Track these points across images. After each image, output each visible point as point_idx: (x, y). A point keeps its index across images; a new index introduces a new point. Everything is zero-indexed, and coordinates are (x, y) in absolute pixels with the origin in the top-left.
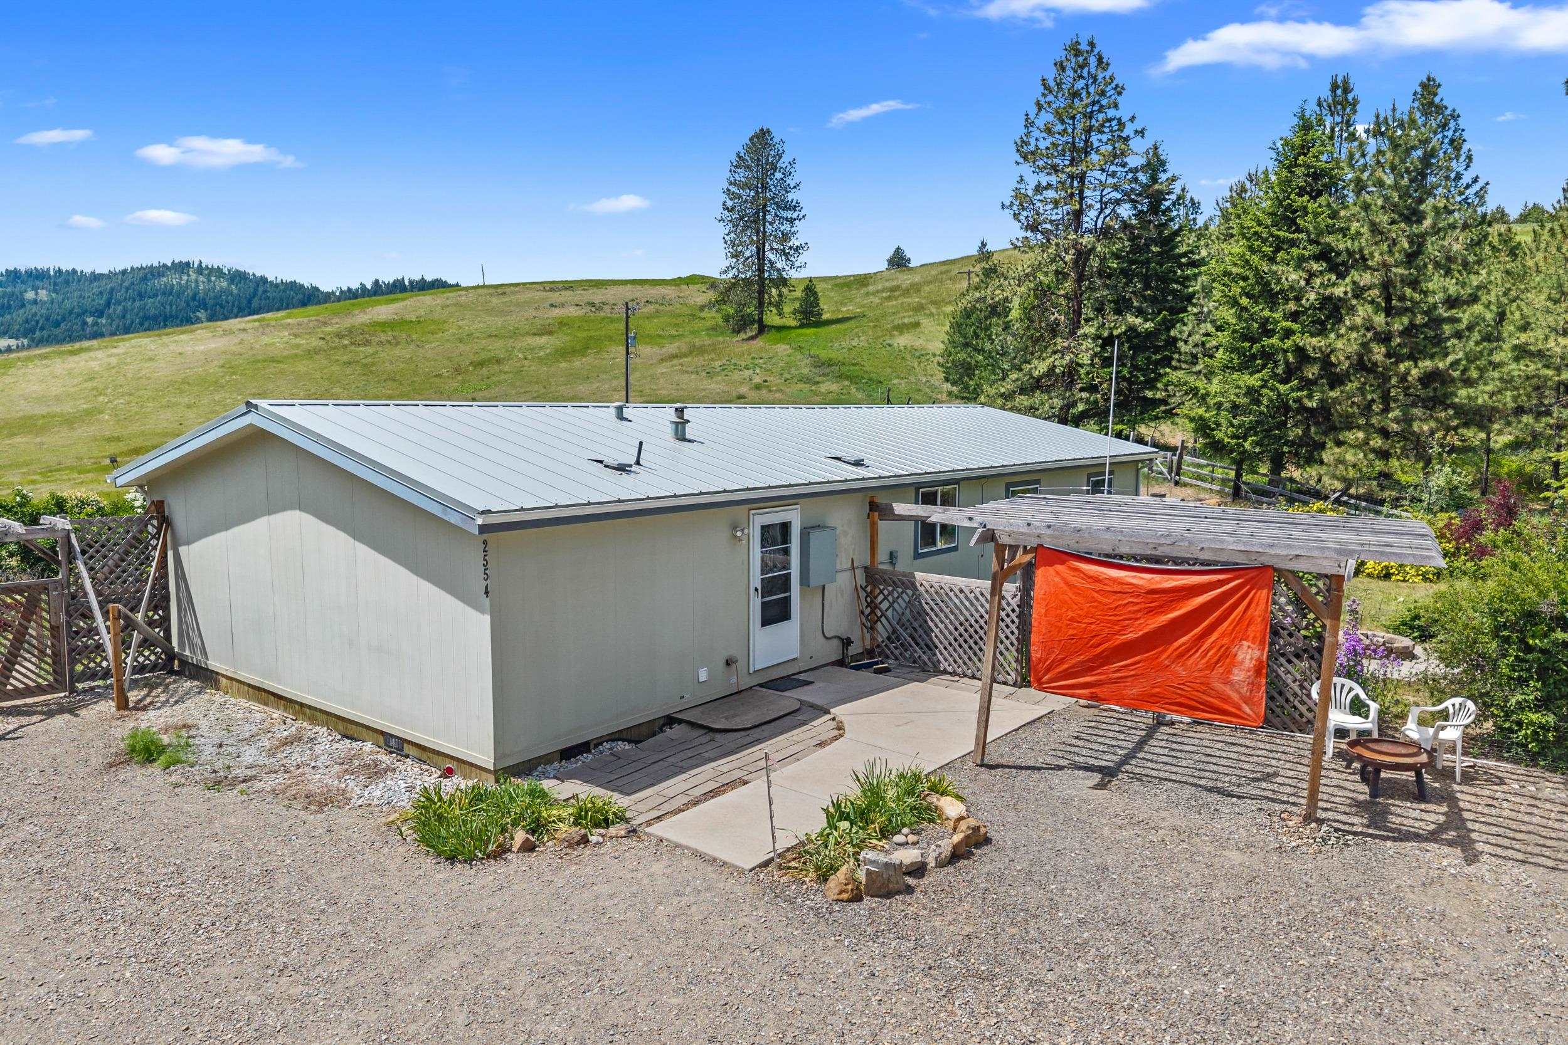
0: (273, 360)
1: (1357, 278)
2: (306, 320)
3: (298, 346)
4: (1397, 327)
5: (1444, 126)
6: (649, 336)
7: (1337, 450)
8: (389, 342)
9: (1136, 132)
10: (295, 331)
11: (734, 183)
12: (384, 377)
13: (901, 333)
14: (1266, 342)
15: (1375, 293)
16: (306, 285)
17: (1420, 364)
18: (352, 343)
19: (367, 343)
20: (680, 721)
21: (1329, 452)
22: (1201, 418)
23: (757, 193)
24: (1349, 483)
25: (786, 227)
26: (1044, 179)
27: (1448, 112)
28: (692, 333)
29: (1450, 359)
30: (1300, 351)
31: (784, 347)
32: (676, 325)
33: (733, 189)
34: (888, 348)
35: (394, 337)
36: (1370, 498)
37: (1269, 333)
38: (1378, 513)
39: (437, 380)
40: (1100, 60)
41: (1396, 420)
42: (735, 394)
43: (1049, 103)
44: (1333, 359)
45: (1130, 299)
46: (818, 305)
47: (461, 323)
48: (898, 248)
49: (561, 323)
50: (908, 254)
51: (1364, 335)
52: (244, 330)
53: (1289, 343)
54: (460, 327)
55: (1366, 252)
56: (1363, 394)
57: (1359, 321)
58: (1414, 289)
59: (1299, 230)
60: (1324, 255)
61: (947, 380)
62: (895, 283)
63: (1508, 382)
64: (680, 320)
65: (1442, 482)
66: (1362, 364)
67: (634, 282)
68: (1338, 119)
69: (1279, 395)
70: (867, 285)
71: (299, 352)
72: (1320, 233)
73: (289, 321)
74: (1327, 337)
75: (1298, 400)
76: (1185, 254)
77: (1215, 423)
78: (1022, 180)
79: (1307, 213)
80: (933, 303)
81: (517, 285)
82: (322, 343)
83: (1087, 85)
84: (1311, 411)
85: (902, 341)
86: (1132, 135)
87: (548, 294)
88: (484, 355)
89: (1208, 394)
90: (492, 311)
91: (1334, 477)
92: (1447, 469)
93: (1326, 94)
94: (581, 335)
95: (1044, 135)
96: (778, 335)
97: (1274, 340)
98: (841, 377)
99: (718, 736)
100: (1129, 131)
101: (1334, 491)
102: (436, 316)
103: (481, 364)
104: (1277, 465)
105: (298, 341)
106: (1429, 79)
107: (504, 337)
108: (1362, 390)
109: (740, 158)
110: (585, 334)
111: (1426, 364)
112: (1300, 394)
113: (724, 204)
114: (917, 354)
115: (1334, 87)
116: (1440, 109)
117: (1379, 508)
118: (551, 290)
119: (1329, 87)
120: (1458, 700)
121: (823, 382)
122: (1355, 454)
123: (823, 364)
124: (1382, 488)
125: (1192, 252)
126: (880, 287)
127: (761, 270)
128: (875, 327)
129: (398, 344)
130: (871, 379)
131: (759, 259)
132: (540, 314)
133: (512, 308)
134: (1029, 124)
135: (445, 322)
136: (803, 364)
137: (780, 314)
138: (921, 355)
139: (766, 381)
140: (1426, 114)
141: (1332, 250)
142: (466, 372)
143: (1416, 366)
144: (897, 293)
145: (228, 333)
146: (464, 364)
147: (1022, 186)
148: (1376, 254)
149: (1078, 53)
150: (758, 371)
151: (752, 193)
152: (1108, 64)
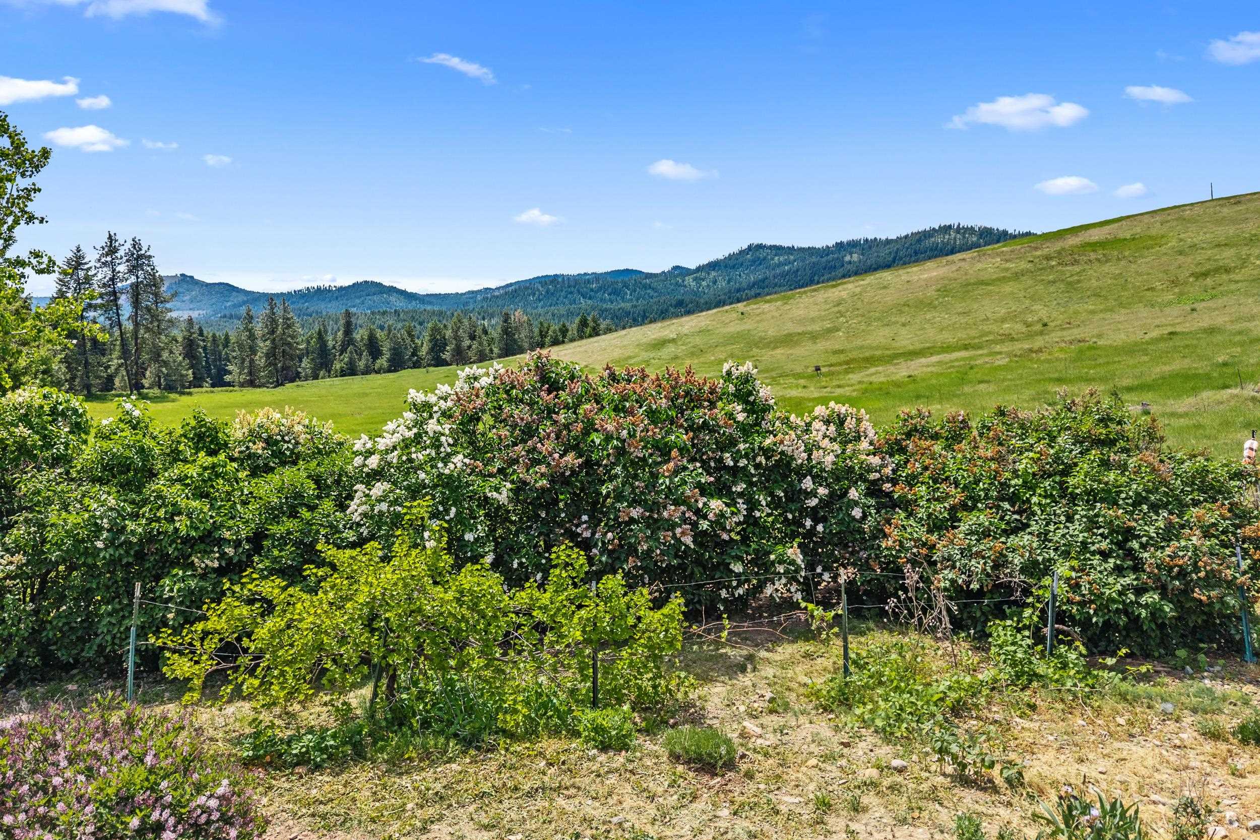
0: (982, 283)
2: (1018, 247)
3: (1007, 270)
8: (1098, 260)
10: (1007, 257)
12: (1089, 293)
18: (1060, 264)
19: (1076, 262)
35: (1105, 255)
39: (1148, 293)
47: (1182, 236)
54: (1181, 240)
71: (1008, 274)
73: (1004, 249)
82: (1030, 265)
88: (1207, 267)
90: (1222, 221)
103: (1204, 275)
105: (1009, 265)
107: (1237, 245)
129: (1108, 261)
135: (1163, 237)
142: (1186, 283)
146: (1184, 275)
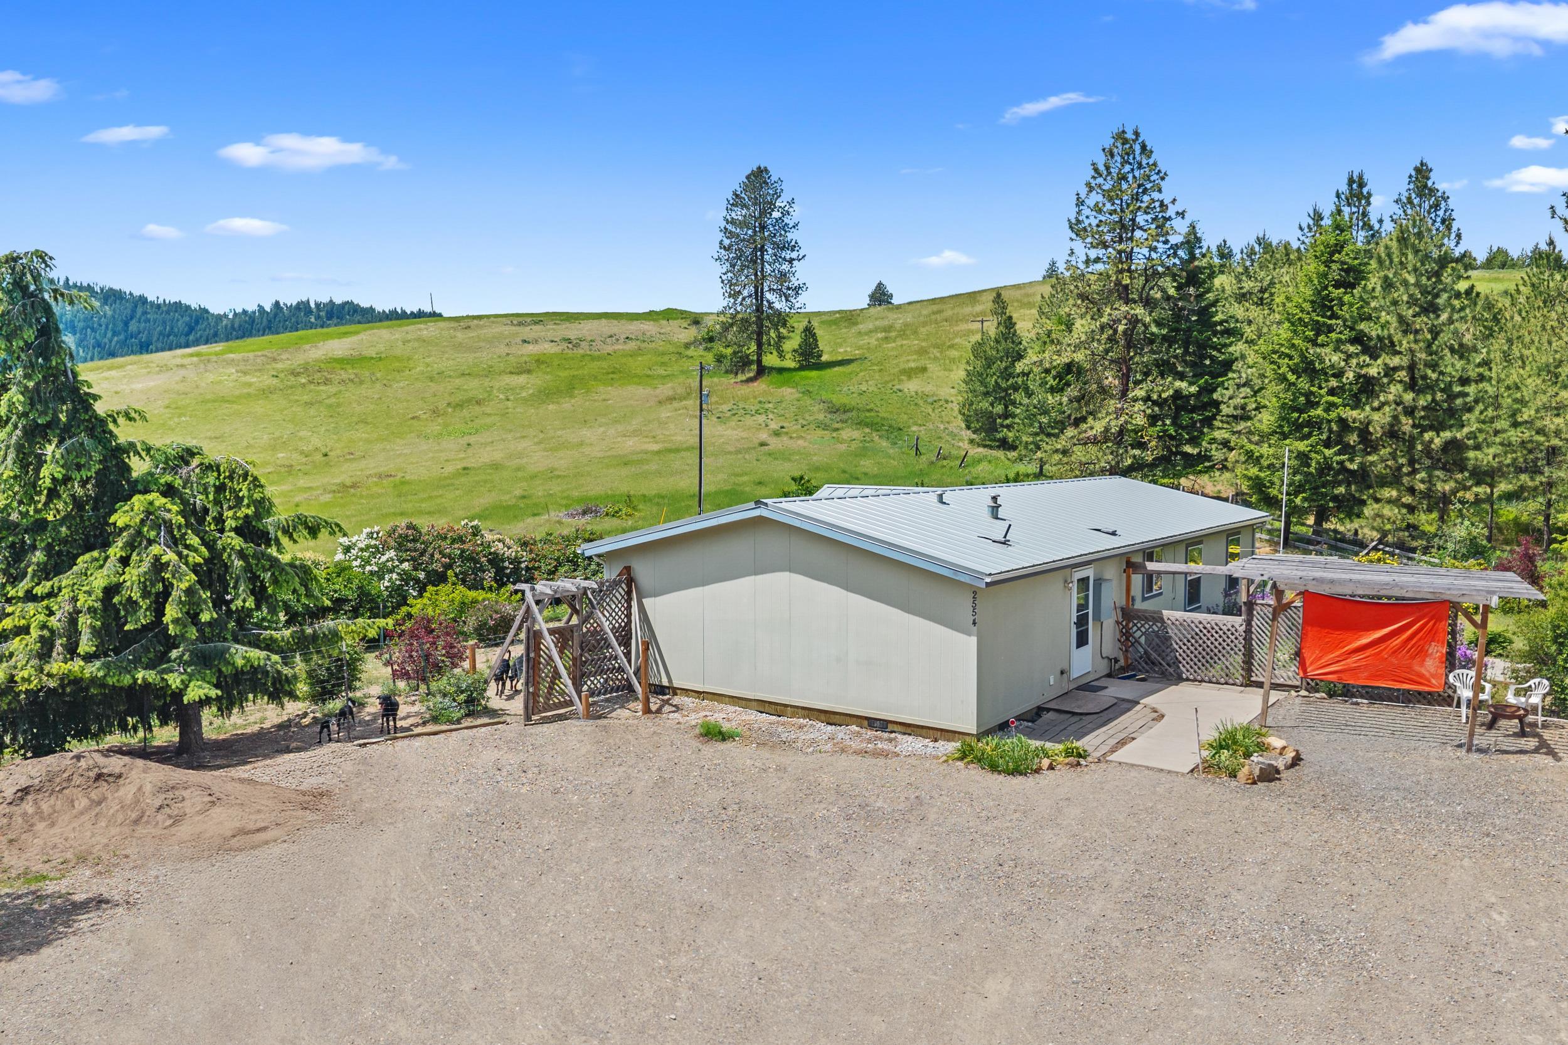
0: (224, 400)
1: (1388, 361)
2: (251, 355)
3: (250, 385)
4: (1422, 402)
5: (1436, 206)
6: (636, 376)
7: (1376, 506)
8: (352, 381)
9: (1177, 213)
10: (243, 368)
11: (733, 222)
12: (355, 419)
13: (910, 378)
14: (1313, 413)
15: (1403, 373)
16: (194, 306)
17: (1442, 434)
18: (311, 382)
19: (327, 382)
20: (1048, 710)
21: (1370, 507)
22: (1257, 477)
23: (755, 231)
24: (1385, 534)
25: (785, 267)
26: (1093, 254)
27: (1439, 194)
28: (682, 372)
29: (1466, 430)
30: (1342, 422)
31: (789, 390)
32: (663, 364)
33: (729, 227)
34: (900, 394)
35: (356, 375)
36: (1401, 546)
37: (1315, 405)
38: (1409, 559)
39: (414, 422)
40: (1144, 147)
41: (1422, 481)
42: (756, 442)
43: (1100, 186)
44: (1371, 429)
45: (1174, 364)
46: (817, 346)
47: (428, 360)
48: (880, 284)
49: (538, 361)
50: (890, 289)
51: (1395, 409)
52: (182, 366)
53: (1333, 415)
54: (428, 365)
55: (1395, 339)
56: (1394, 459)
57: (1391, 397)
58: (1434, 371)
59: (1334, 316)
60: (1359, 339)
61: (968, 428)
62: (886, 323)
63: (1507, 445)
64: (666, 358)
65: (1464, 533)
66: (1392, 433)
67: (606, 316)
68: (1354, 209)
69: (1325, 458)
70: (856, 324)
71: (251, 390)
72: (1355, 322)
73: (232, 356)
74: (1363, 410)
75: (1341, 463)
76: (1221, 323)
77: (1270, 481)
78: (1072, 253)
79: (1343, 305)
80: (936, 346)
81: (479, 317)
82: (275, 381)
83: (1133, 170)
84: (1352, 472)
85: (912, 386)
86: (1173, 216)
87: (517, 328)
88: (459, 397)
89: (1262, 456)
90: (459, 347)
91: (1373, 528)
92: (1467, 523)
93: (1344, 188)
94: (563, 374)
95: (1094, 213)
96: (780, 377)
97: (1319, 411)
98: (861, 424)
99: (1084, 718)
100: (1171, 212)
101: (1372, 540)
102: (398, 352)
103: (460, 406)
104: (1321, 517)
105: (248, 379)
106: (1422, 164)
107: (478, 376)
108: (1394, 456)
109: (737, 196)
110: (565, 374)
111: (1447, 435)
112: (1342, 457)
113: (721, 242)
114: (930, 400)
115: (1351, 181)
116: (1432, 191)
117: (1411, 555)
118: (520, 324)
119: (1346, 181)
120: (1537, 680)
121: (842, 428)
122: (1391, 510)
123: (838, 410)
124: (1413, 538)
125: (1226, 321)
126: (871, 326)
127: (759, 309)
128: (880, 370)
129: (361, 382)
130: (890, 426)
131: (757, 299)
132: (513, 350)
133: (482, 344)
134: (1080, 203)
135: (409, 359)
136: (815, 409)
137: (781, 356)
138: (936, 402)
139: (782, 427)
140: (1420, 195)
141: (1365, 335)
142: (445, 414)
143: (1438, 436)
144: (893, 334)
145: (164, 368)
146: (442, 405)
147: (1073, 258)
148: (1404, 342)
149: (1125, 141)
150: (771, 416)
151: (750, 232)
152: (1151, 152)
